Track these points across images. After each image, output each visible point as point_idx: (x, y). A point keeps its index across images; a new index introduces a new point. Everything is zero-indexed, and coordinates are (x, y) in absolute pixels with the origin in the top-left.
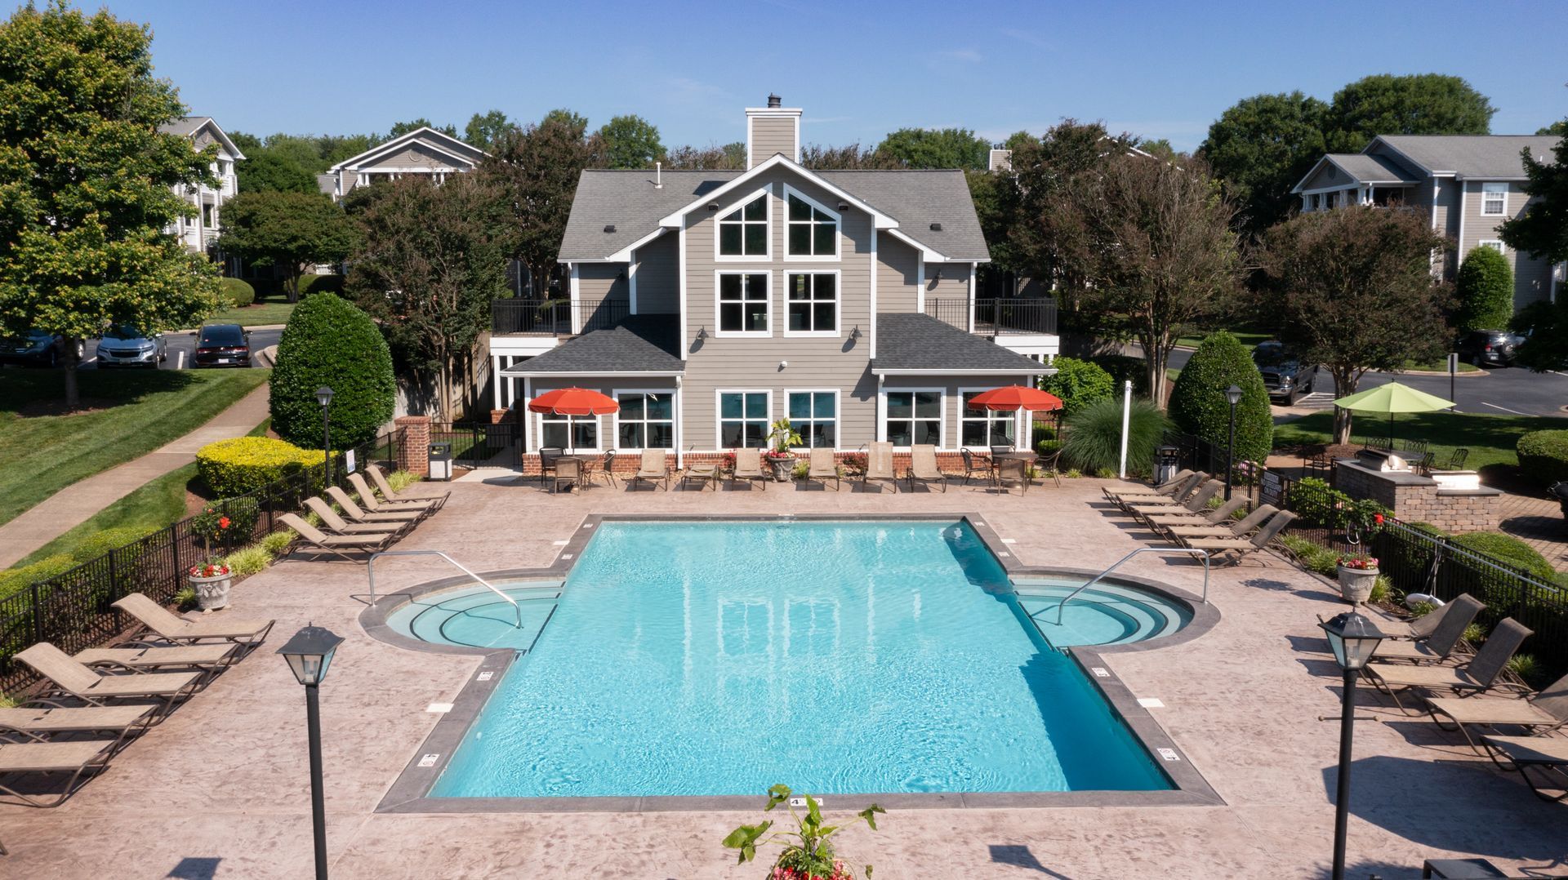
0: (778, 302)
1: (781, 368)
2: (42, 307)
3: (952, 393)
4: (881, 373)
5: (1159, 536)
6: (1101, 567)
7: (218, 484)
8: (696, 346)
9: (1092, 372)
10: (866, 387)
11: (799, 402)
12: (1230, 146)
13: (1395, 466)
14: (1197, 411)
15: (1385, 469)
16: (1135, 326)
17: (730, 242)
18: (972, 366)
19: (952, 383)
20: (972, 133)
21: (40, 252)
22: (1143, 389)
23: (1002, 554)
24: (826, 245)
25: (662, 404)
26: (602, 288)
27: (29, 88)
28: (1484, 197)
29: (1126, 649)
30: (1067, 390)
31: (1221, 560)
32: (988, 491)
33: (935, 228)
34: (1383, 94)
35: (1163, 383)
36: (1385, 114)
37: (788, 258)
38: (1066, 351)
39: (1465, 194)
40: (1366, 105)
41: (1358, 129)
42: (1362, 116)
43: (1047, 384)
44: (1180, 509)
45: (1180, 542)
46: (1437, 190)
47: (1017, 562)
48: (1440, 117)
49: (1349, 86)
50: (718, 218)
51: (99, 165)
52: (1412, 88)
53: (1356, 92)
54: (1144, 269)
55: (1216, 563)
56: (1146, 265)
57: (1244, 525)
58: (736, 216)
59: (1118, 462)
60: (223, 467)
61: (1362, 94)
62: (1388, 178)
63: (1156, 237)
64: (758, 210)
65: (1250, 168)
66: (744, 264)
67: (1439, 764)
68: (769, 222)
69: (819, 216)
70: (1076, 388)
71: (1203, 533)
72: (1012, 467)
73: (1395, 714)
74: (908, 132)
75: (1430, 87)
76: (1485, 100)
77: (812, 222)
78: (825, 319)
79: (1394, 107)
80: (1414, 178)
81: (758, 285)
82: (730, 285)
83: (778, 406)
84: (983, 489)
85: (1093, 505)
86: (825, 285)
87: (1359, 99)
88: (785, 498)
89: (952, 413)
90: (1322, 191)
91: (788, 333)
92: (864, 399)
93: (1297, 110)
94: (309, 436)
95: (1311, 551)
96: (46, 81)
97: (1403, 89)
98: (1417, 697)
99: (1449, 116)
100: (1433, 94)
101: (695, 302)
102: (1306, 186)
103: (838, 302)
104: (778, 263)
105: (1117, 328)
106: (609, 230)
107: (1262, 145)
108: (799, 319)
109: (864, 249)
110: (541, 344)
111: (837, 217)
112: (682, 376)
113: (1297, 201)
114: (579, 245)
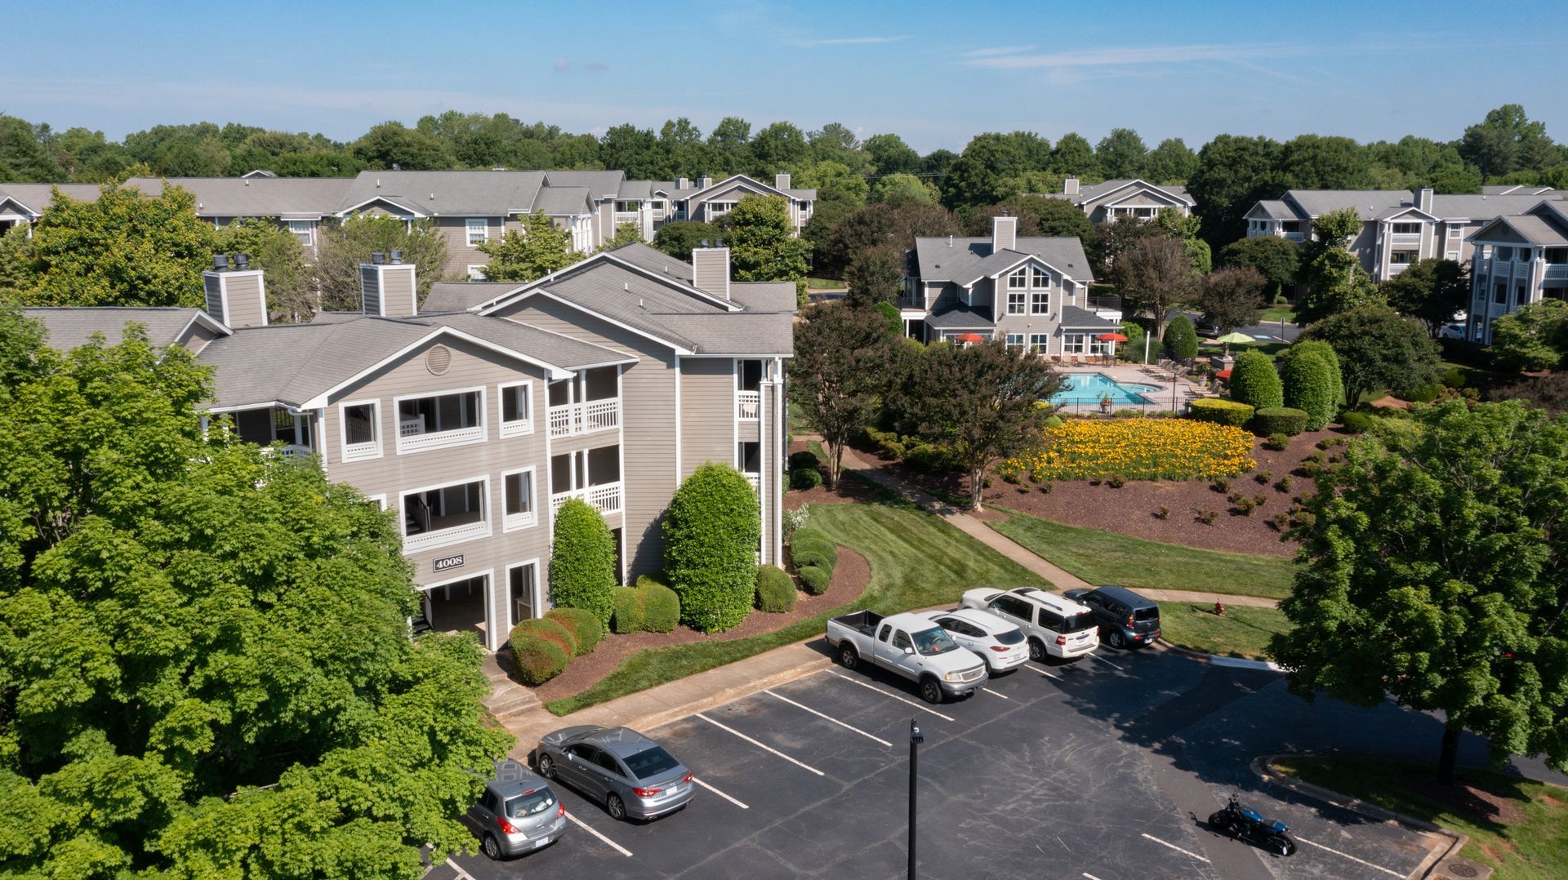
0: (1029, 303)
1: (1028, 326)
3: (1087, 335)
4: (1064, 328)
5: (1155, 376)
8: (1000, 319)
9: (1135, 326)
10: (1058, 333)
11: (1034, 339)
16: (1153, 307)
17: (1013, 283)
19: (1087, 332)
22: (1154, 334)
24: (1045, 283)
30: (1126, 334)
32: (1106, 367)
33: (1070, 266)
34: (1306, 150)
35: (1162, 331)
36: (1306, 163)
37: (1032, 288)
38: (1124, 319)
41: (1291, 171)
42: (1292, 163)
43: (1119, 332)
44: (1164, 370)
48: (1338, 166)
50: (1009, 275)
52: (1324, 147)
56: (1157, 285)
58: (1015, 274)
59: (1145, 358)
61: (1294, 148)
62: (1292, 217)
64: (1022, 272)
65: (1229, 187)
66: (1017, 290)
68: (1026, 276)
69: (1044, 274)
70: (1129, 333)
72: (1111, 362)
75: (1334, 146)
77: (1041, 276)
78: (1044, 309)
79: (1313, 159)
80: (1303, 216)
81: (1021, 298)
82: (1012, 298)
83: (1027, 340)
84: (1103, 365)
85: (1138, 371)
86: (1045, 298)
87: (1292, 152)
89: (1087, 342)
90: (1259, 220)
91: (1032, 314)
92: (1057, 337)
93: (1260, 150)
97: (1318, 147)
99: (1344, 165)
101: (1000, 304)
102: (1250, 216)
103: (1049, 303)
104: (1029, 290)
105: (1144, 307)
106: (937, 267)
107: (1236, 172)
108: (1035, 309)
109: (1058, 285)
110: (919, 315)
111: (1050, 275)
112: (995, 329)
113: (1246, 223)
114: (927, 273)
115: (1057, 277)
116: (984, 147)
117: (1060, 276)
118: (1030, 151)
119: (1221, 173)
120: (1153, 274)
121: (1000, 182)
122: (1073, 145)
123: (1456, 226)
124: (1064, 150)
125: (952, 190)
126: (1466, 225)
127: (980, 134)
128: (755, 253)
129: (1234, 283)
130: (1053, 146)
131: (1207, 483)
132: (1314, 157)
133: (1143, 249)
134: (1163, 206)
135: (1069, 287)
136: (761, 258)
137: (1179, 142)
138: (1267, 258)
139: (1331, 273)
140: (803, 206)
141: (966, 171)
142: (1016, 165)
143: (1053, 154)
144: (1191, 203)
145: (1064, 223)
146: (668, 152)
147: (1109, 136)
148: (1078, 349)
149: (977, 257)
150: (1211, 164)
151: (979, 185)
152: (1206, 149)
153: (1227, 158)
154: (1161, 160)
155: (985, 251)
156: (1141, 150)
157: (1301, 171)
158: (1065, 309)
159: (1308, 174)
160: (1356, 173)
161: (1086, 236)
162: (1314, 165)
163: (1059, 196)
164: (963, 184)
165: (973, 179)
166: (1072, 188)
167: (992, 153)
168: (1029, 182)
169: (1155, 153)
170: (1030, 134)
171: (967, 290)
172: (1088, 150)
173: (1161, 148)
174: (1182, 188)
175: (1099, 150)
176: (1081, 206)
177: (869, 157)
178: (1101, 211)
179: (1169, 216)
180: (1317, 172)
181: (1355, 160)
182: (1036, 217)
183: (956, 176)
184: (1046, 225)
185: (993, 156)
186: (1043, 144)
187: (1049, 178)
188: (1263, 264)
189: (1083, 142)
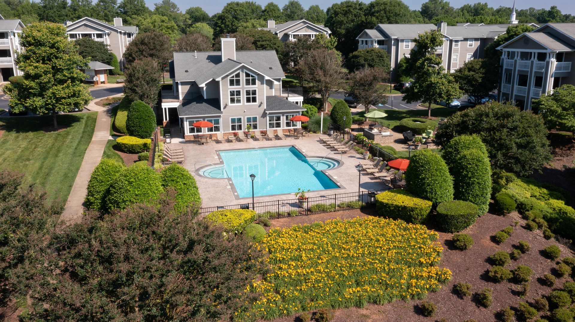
0: (243, 97)
1: (245, 112)
2: (57, 105)
3: (283, 116)
4: (268, 112)
5: (331, 148)
6: (324, 155)
7: (125, 148)
8: (225, 108)
9: (313, 108)
10: (264, 115)
11: (249, 120)
12: (339, 17)
13: (375, 131)
14: (336, 118)
15: (373, 131)
16: (319, 92)
17: (232, 83)
18: (288, 109)
19: (283, 114)
20: (255, 3)
21: (57, 92)
23: (304, 154)
24: (254, 83)
25: (217, 122)
26: (187, 87)
27: (48, 48)
28: (404, 43)
29: (330, 170)
31: (344, 153)
32: (295, 139)
33: (269, 69)
34: (381, 6)
35: (327, 106)
36: (381, 12)
37: (245, 86)
38: (305, 101)
39: (400, 43)
40: (376, 9)
41: (374, 16)
42: (375, 12)
43: (302, 112)
44: (335, 142)
45: (336, 150)
46: (393, 42)
47: (307, 155)
48: (396, 13)
49: (371, 2)
50: (229, 78)
51: (66, 67)
52: (389, 4)
53: (373, 4)
54: (322, 79)
55: (343, 153)
56: (323, 79)
57: (347, 145)
58: (233, 77)
59: (320, 130)
60: (127, 144)
61: (375, 5)
62: (382, 38)
63: (325, 71)
64: (238, 75)
65: (345, 25)
66: (235, 88)
67: (374, 182)
68: (241, 78)
69: (252, 76)
70: (310, 112)
71: (341, 147)
72: (300, 134)
73: (370, 176)
74: (234, 2)
76: (408, 7)
77: (251, 78)
78: (254, 100)
79: (384, 10)
80: (387, 38)
81: (238, 93)
82: (232, 94)
83: (244, 121)
84: (293, 138)
85: (318, 141)
86: (254, 92)
88: (252, 143)
89: (283, 120)
90: (364, 39)
91: (246, 104)
92: (264, 118)
93: (357, 6)
94: (139, 135)
95: (359, 150)
96: (52, 46)
97: (386, 4)
98: (372, 174)
99: (399, 13)
100: (394, 6)
101: (224, 97)
102: (360, 38)
103: (257, 96)
104: (243, 87)
105: (315, 91)
106: (186, 71)
107: (348, 17)
108: (248, 100)
109: (262, 83)
110: (175, 104)
111: (256, 77)
112: (222, 115)
113: (358, 42)
114: (180, 76)
115: (261, 78)
116: (231, 8)
117: (263, 77)
118: (253, 10)
119: (341, 18)
120: (321, 73)
121: (240, 25)
122: (272, 8)
123: (457, 41)
124: (268, 10)
125: (218, 28)
126: (461, 41)
127: (229, 2)
128: (36, 67)
129: (372, 78)
130: (263, 8)
131: (411, 303)
132: (384, 9)
133: (313, 57)
134: (318, 33)
135: (270, 84)
136: (39, 71)
137: (317, 7)
138: (373, 59)
139: (428, 70)
140: (129, 35)
141: (224, 19)
142: (247, 17)
143: (263, 12)
144: (330, 32)
145: (268, 43)
146: (75, 10)
147: (287, 4)
148: (278, 125)
149: (212, 65)
150: (336, 14)
151: (230, 26)
152: (329, 10)
153: (343, 10)
154: (310, 15)
155: (217, 60)
156: (302, 10)
157: (379, 16)
158: (268, 98)
159: (382, 17)
160: (403, 17)
161: (279, 49)
162: (385, 13)
163: (265, 29)
164: (223, 25)
165: (227, 23)
166: (271, 25)
167: (235, 11)
168: (253, 25)
169: (308, 12)
170: (252, 2)
171: (203, 88)
172: (279, 10)
173: (310, 9)
174: (323, 26)
175: (283, 10)
176: (276, 34)
177: (188, 16)
178: (286, 36)
179: (322, 38)
180: (386, 16)
181: (402, 10)
182: (253, 40)
183: (219, 22)
184: (259, 44)
185: (236, 12)
186: (259, 7)
187: (262, 23)
188: (371, 63)
189: (276, 6)
